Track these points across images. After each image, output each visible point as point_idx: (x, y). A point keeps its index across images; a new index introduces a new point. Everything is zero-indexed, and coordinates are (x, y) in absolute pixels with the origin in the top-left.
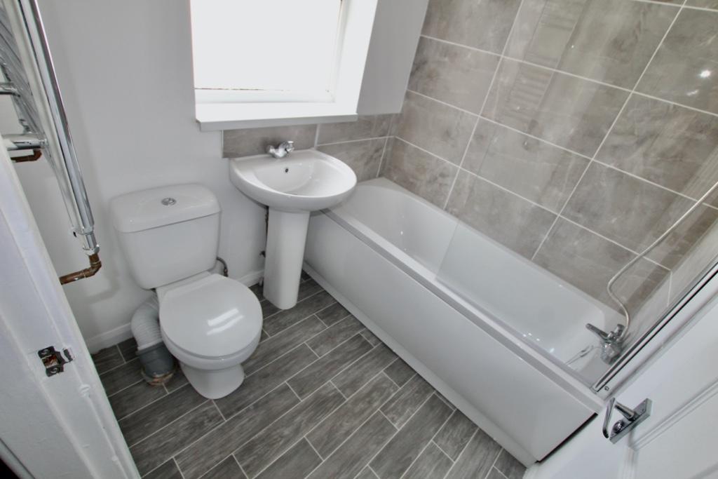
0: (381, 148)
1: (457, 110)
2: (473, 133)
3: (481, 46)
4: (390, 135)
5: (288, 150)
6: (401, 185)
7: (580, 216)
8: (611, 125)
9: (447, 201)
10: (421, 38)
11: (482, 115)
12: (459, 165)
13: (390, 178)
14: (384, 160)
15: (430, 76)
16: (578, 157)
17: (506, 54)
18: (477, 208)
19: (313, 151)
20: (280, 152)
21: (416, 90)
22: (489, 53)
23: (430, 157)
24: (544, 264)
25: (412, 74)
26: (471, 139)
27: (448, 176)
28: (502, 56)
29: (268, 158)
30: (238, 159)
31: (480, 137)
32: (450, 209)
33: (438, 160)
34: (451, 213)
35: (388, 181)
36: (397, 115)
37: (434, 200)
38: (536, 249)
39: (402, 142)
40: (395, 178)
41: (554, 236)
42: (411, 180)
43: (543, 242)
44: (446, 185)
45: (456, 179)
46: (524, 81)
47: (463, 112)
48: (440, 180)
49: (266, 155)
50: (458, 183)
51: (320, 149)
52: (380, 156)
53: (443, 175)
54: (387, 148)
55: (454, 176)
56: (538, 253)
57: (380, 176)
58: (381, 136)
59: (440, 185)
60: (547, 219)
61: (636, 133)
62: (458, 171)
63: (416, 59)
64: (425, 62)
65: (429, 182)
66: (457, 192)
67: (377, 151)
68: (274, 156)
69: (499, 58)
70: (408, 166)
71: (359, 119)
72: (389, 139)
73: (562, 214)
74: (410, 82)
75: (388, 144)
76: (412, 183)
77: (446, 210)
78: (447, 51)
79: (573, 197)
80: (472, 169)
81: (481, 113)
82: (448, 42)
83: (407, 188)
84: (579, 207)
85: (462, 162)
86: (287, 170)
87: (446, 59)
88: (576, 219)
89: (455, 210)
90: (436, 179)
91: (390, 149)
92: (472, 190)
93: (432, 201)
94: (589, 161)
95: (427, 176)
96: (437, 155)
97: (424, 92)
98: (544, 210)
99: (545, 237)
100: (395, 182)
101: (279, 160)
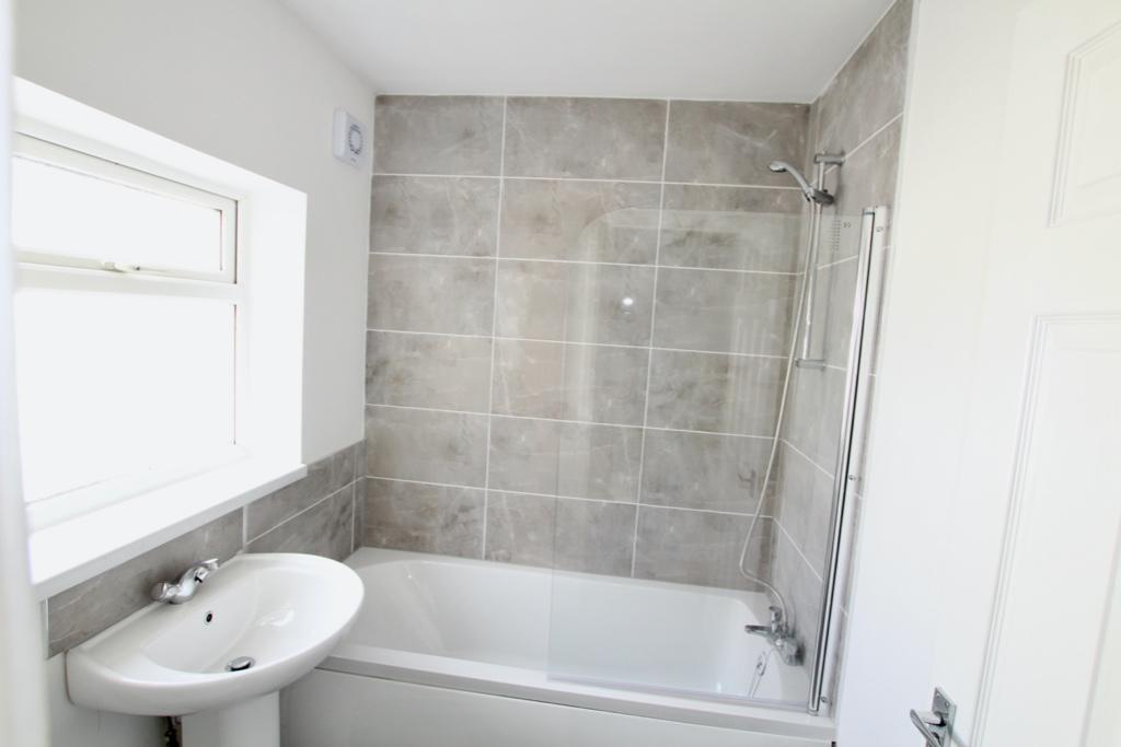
0: (349, 503)
1: (456, 414)
2: (489, 438)
3: (461, 331)
4: (357, 477)
5: (201, 577)
6: (400, 549)
7: (661, 495)
8: (645, 386)
9: (484, 545)
10: (369, 333)
11: (494, 412)
12: (484, 486)
13: (375, 544)
14: (357, 519)
15: (398, 379)
16: (629, 429)
17: (498, 334)
18: (532, 537)
19: (241, 557)
20: (186, 588)
21: (382, 402)
22: (476, 336)
23: (435, 490)
24: (648, 574)
25: (368, 381)
26: (489, 447)
27: (473, 507)
28: (494, 338)
29: (157, 610)
30: (87, 645)
31: (500, 441)
32: (493, 554)
33: (448, 489)
34: (497, 559)
35: (375, 550)
36: (360, 443)
37: (462, 549)
38: (630, 560)
39: (379, 481)
40: (384, 541)
41: (644, 532)
42: (414, 534)
43: (634, 544)
44: (475, 521)
45: (486, 507)
46: (532, 361)
47: (465, 415)
48: (462, 517)
49: (155, 605)
50: (491, 511)
51: (253, 550)
52: (351, 515)
53: (464, 509)
54: (357, 498)
55: (483, 504)
56: (636, 564)
57: (357, 547)
58: (345, 485)
59: (465, 524)
60: (625, 515)
61: (673, 387)
62: (486, 495)
63: (368, 360)
64: (385, 363)
65: (446, 526)
66: (495, 525)
67: (344, 509)
68: (171, 602)
69: (490, 341)
70: (401, 514)
71: (309, 472)
72: (357, 483)
73: (641, 502)
74: (367, 393)
75: (357, 492)
76: (417, 538)
77: (488, 557)
78: (414, 344)
79: (643, 476)
80: (505, 486)
81: (490, 409)
82: (413, 333)
83: (411, 549)
84: (657, 486)
85: (487, 482)
86: (209, 618)
87: (417, 354)
88: (658, 502)
89: (502, 552)
90: (455, 518)
91: (361, 498)
92: (515, 513)
93: (460, 555)
94: (641, 430)
95: (441, 519)
96: (446, 482)
97: (395, 401)
98: (618, 505)
99: (635, 538)
100: (386, 547)
101: (185, 605)
